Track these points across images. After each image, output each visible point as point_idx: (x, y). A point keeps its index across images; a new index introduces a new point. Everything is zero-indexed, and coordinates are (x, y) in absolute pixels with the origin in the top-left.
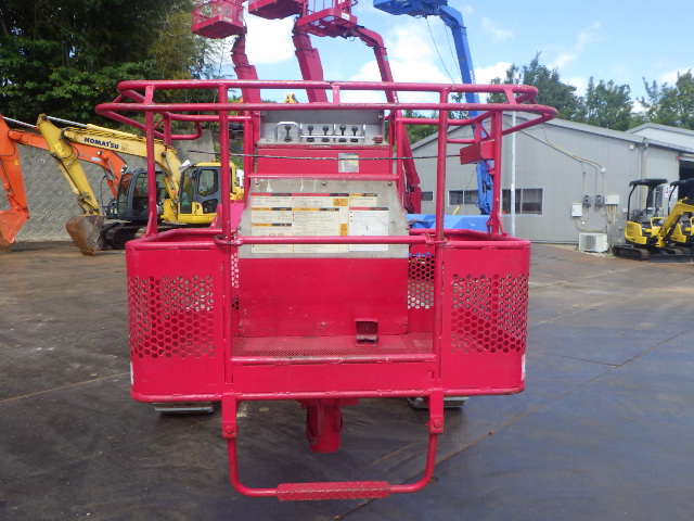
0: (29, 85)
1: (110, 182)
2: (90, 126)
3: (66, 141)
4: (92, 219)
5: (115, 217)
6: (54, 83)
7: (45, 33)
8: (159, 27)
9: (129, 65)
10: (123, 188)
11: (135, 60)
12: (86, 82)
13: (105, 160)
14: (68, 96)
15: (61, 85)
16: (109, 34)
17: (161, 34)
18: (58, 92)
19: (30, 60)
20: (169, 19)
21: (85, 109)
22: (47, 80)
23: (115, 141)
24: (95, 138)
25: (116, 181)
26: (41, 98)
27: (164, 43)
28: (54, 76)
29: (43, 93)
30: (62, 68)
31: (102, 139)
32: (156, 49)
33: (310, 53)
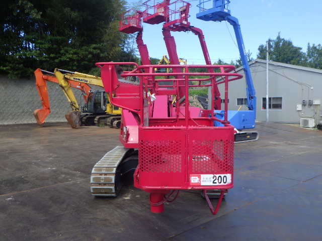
0: (52, 55)
1: (85, 97)
2: (76, 73)
3: (66, 79)
4: (76, 113)
5: (86, 112)
6: (62, 54)
7: (59, 34)
8: (106, 28)
9: (94, 45)
10: (90, 99)
11: (96, 43)
12: (75, 53)
13: (83, 87)
14: (68, 60)
15: (65, 55)
16: (86, 33)
17: (107, 31)
18: (64, 58)
19: (53, 45)
20: (111, 25)
21: (75, 65)
22: (60, 53)
23: (86, 79)
24: (78, 78)
25: (87, 96)
26: (56, 61)
27: (109, 35)
28: (62, 51)
29: (58, 59)
30: (66, 48)
31: (81, 78)
32: (106, 38)
33: (170, 39)
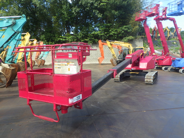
0: (106, 33)
1: (119, 52)
2: (115, 41)
3: (111, 44)
4: (115, 59)
5: (120, 59)
6: (110, 32)
7: (109, 22)
8: (132, 17)
9: (125, 26)
10: (121, 53)
11: (126, 25)
12: (116, 31)
13: (118, 47)
14: (113, 34)
15: (111, 32)
16: (121, 20)
17: (132, 18)
18: (111, 34)
19: (106, 28)
20: (134, 15)
21: (116, 37)
22: (109, 31)
23: (120, 44)
24: (116, 43)
25: (120, 51)
26: (108, 35)
27: (133, 20)
28: (110, 31)
29: (108, 34)
30: (112, 29)
31: (117, 44)
32: (131, 22)
33: (159, 23)
